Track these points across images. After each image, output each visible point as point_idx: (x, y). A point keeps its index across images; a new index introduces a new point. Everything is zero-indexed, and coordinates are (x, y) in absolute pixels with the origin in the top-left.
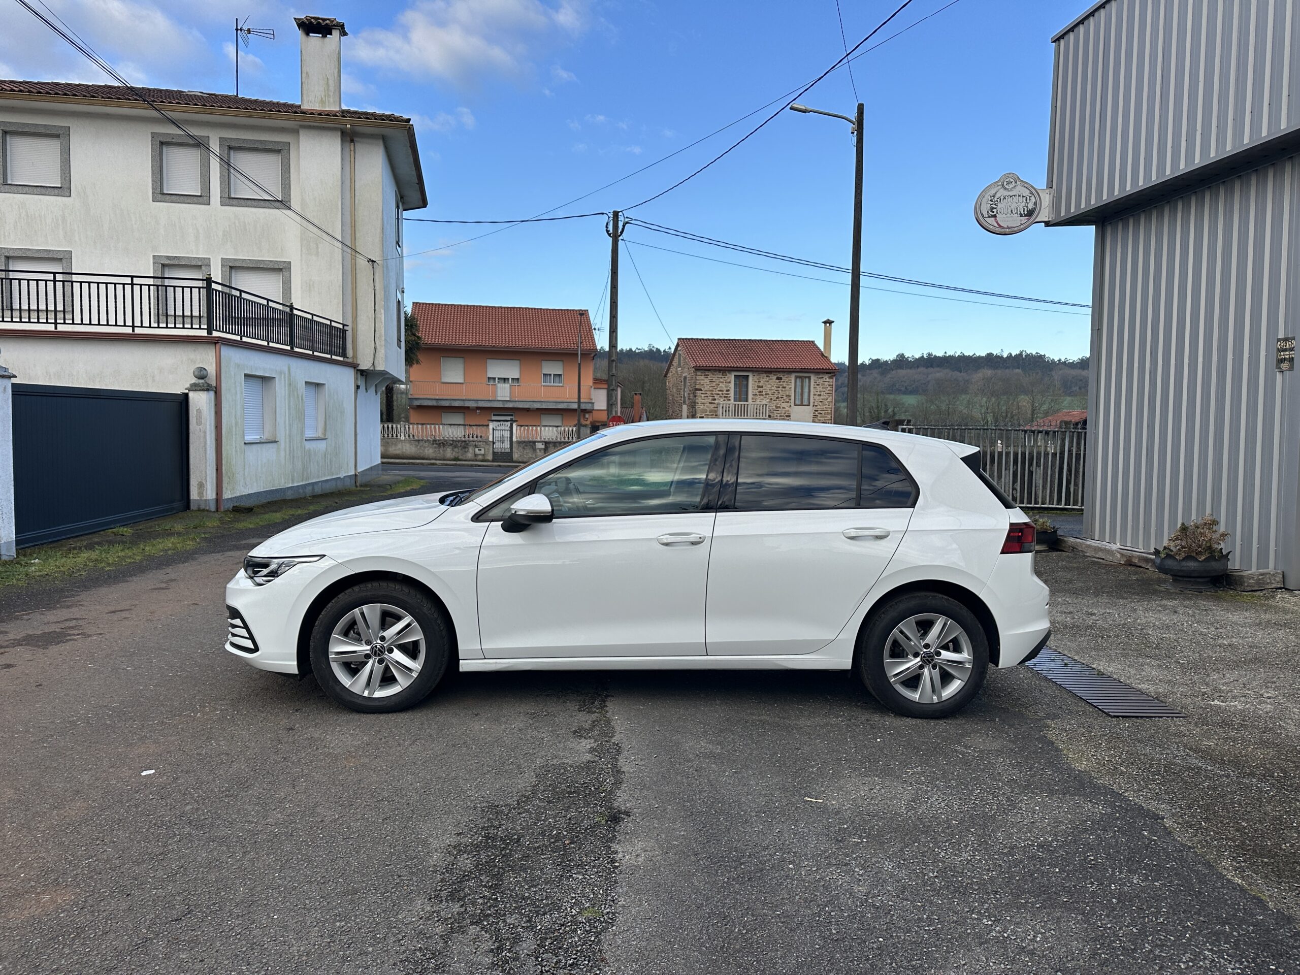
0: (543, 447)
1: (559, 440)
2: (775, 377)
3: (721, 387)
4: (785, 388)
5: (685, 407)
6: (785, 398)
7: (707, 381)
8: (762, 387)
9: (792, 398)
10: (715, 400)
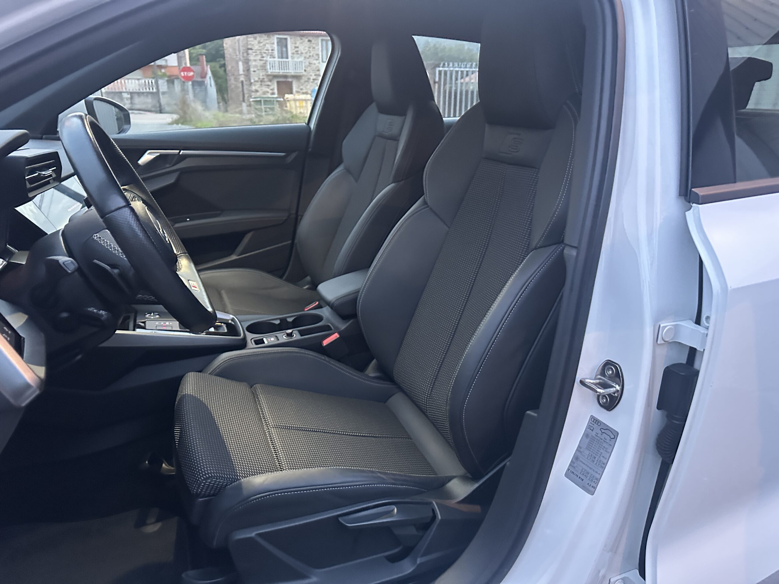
0: (129, 96)
1: (141, 90)
2: (307, 40)
3: (267, 47)
4: (314, 48)
5: (240, 64)
6: (315, 55)
7: (256, 42)
8: (298, 47)
9: (320, 56)
10: (263, 57)
